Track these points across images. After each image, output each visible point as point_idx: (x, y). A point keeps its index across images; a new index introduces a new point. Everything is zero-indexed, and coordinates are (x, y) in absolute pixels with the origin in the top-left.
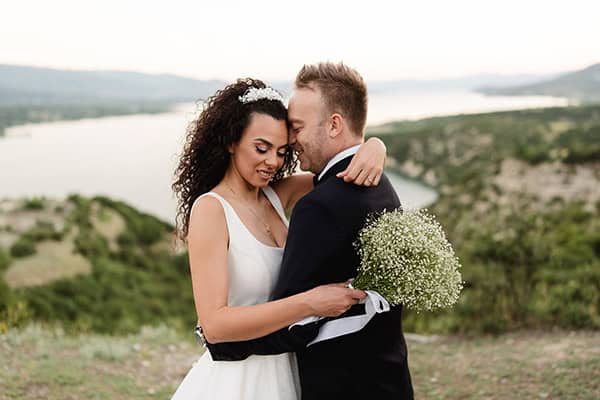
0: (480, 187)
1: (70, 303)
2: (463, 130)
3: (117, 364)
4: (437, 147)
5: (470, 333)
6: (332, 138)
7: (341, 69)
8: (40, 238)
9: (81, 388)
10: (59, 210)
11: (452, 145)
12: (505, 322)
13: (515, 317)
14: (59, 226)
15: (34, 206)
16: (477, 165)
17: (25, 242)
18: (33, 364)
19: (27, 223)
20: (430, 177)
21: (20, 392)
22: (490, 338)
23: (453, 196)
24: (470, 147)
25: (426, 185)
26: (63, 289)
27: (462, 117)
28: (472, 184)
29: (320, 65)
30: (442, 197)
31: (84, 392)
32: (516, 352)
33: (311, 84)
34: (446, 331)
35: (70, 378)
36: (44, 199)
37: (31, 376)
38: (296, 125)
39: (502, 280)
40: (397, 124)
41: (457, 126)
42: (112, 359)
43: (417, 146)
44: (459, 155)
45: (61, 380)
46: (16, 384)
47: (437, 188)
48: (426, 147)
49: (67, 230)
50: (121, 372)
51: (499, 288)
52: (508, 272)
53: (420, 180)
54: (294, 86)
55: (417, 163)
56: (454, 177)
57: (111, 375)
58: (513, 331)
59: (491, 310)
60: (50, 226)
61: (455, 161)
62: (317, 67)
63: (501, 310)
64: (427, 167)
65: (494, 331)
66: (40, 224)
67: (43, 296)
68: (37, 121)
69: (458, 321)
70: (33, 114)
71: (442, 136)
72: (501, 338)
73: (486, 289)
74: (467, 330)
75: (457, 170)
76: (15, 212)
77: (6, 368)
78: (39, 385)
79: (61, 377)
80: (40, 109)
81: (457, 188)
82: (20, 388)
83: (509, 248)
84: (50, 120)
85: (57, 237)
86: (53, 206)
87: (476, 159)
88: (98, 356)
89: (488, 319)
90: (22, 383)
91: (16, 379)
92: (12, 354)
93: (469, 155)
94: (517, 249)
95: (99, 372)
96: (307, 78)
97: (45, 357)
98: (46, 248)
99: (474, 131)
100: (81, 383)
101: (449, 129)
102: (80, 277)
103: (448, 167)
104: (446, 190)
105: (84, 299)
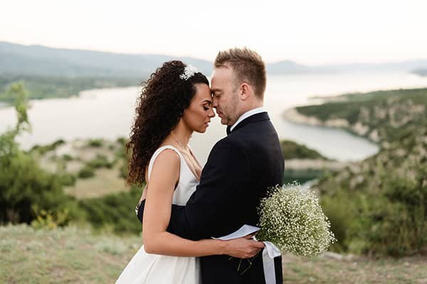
0: (413, 144)
1: (115, 211)
2: (401, 102)
3: (117, 257)
4: (381, 114)
5: (377, 255)
6: (243, 100)
7: (246, 51)
8: (98, 166)
9: (88, 272)
10: (111, 148)
11: (392, 112)
12: (405, 249)
13: (413, 245)
14: (111, 158)
15: (95, 144)
16: (412, 128)
17: (89, 169)
18: (62, 253)
19: (90, 155)
20: (374, 135)
21: (48, 271)
22: (391, 259)
23: (391, 150)
24: (407, 114)
25: (371, 141)
26: (111, 202)
27: (401, 91)
28: (406, 142)
29: (231, 50)
30: (382, 150)
31: (88, 275)
32: (406, 273)
33: (225, 64)
34: (359, 252)
35: (81, 264)
36: (102, 140)
37: (58, 261)
38: (218, 93)
39: (404, 216)
40: (350, 96)
41: (397, 98)
42: (114, 253)
43: (365, 112)
44: (397, 120)
45: (76, 266)
46: (46, 266)
47: (379, 143)
48: (372, 113)
49: (116, 162)
50: (117, 263)
51: (401, 222)
52: (410, 210)
53: (366, 136)
54: (214, 66)
55: (364, 124)
56: (392, 136)
57: (109, 265)
58: (410, 256)
59: (395, 239)
60: (104, 158)
61: (394, 124)
62: (228, 52)
63: (403, 240)
64: (372, 128)
65: (395, 255)
66: (99, 157)
67: (97, 205)
68: (100, 87)
69: (369, 245)
70: (98, 83)
71: (385, 105)
72: (400, 261)
73: (392, 222)
74: (374, 253)
75: (395, 130)
76: (83, 148)
77: (44, 254)
78: (61, 268)
79: (76, 263)
80: (102, 79)
81: (394, 145)
82: (48, 269)
83: (412, 192)
84: (109, 87)
85: (109, 166)
86: (107, 145)
87: (410, 123)
88: (106, 250)
89: (392, 245)
90: (50, 265)
91: (47, 262)
92: (51, 245)
93: (405, 120)
94: (418, 193)
95: (102, 262)
96: (222, 60)
97: (72, 248)
98: (101, 173)
99: (410, 102)
100: (88, 269)
101: (390, 101)
102: (122, 194)
103: (388, 128)
104: (386, 145)
105: (123, 209)
